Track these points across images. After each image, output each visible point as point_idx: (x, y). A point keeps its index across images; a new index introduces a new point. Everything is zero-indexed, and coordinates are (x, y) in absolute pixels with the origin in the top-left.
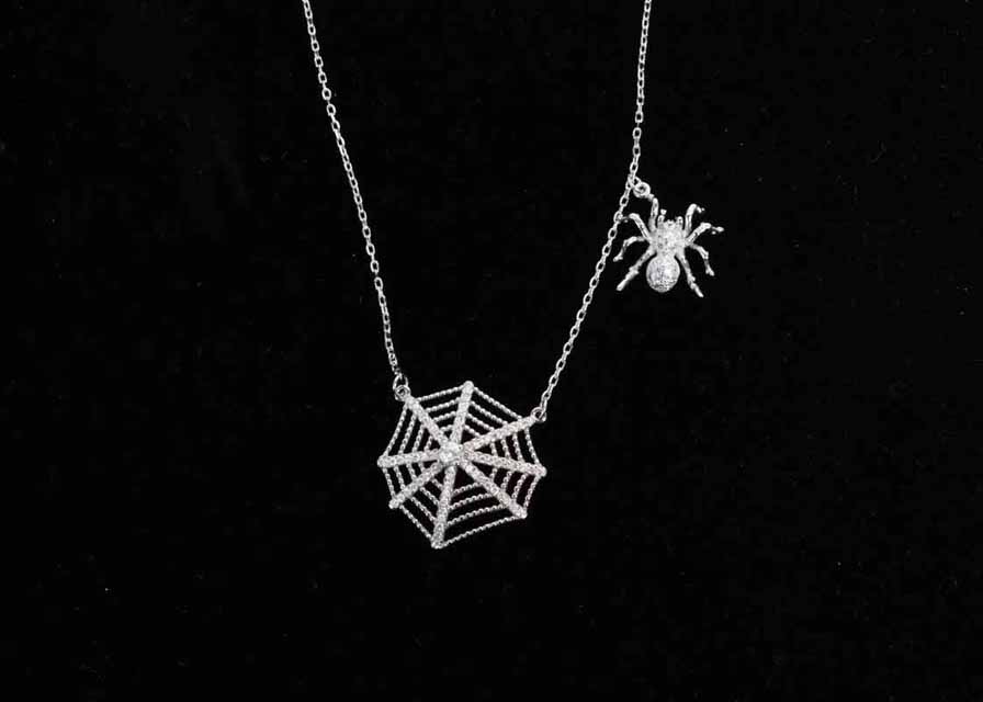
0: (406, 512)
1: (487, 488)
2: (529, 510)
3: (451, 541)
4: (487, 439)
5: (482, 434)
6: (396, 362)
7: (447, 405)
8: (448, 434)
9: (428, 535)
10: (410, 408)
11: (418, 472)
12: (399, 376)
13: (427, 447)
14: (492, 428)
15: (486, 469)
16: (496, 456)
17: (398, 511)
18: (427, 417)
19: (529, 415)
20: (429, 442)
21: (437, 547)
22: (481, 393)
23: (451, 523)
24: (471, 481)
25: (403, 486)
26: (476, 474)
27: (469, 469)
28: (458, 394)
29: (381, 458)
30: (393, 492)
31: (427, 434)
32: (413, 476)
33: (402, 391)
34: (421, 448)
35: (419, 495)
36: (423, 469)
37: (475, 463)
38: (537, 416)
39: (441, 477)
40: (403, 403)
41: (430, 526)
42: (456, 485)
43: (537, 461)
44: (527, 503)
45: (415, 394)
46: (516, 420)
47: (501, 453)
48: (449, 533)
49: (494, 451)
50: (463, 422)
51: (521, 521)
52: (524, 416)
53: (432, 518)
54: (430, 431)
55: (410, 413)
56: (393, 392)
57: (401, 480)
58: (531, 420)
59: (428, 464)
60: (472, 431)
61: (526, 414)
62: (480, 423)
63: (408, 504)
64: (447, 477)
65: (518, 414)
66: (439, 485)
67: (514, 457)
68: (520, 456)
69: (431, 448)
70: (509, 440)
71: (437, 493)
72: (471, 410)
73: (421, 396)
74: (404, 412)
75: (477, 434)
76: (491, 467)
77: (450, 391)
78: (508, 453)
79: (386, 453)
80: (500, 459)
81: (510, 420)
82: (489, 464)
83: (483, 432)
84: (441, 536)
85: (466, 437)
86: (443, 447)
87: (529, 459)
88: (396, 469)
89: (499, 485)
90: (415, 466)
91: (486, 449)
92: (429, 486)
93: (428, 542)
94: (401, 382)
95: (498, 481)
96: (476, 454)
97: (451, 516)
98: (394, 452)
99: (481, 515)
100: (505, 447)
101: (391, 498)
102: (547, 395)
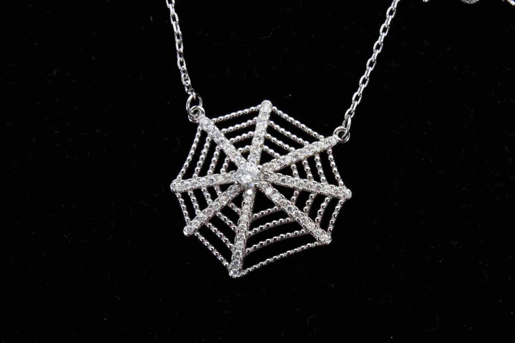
0: (201, 238)
1: (289, 213)
2: (334, 234)
3: (250, 269)
4: (288, 159)
5: (281, 154)
6: (189, 82)
7: (244, 124)
8: (245, 155)
9: (225, 263)
10: (205, 128)
11: (214, 196)
12: (192, 95)
13: (223, 169)
14: (293, 148)
15: (287, 192)
16: (297, 178)
17: (193, 238)
18: (223, 138)
19: (331, 134)
20: (226, 164)
21: (235, 276)
22: (280, 112)
23: (250, 249)
24: (271, 204)
25: (198, 211)
26: (277, 197)
27: (269, 191)
28: (256, 113)
29: (174, 182)
30: (187, 218)
31: (223, 155)
32: (209, 200)
33: (196, 112)
34: (217, 171)
35: (215, 220)
36: (219, 192)
37: (274, 185)
38: (340, 135)
39: (238, 200)
40: (197, 125)
41: (227, 254)
42: (256, 209)
43: (341, 182)
44: (331, 227)
45: (210, 115)
46: (318, 140)
47: (303, 175)
48: (248, 261)
49: (295, 172)
50: (262, 142)
51: (324, 247)
52: (326, 136)
53: (229, 245)
54: (226, 151)
55: (204, 134)
56: (186, 113)
57: (196, 204)
58: (334, 139)
59: (224, 187)
60: (271, 151)
61: (328, 133)
62: (280, 143)
63: (203, 230)
64: (246, 201)
65: (320, 133)
66: (236, 209)
67: (317, 178)
68: (323, 178)
69: (228, 170)
70: (311, 160)
71: (235, 218)
72: (270, 130)
73: (217, 117)
74: (198, 134)
75: (277, 154)
76: (293, 190)
77: (247, 111)
78: (310, 175)
79: (180, 176)
80: (302, 181)
81: (312, 139)
82: (291, 186)
83: (284, 152)
84: (240, 265)
85: (265, 158)
86: (240, 168)
87: (332, 180)
88: (190, 192)
89: (301, 209)
90: (211, 189)
91: (286, 171)
92: (226, 210)
93: (225, 270)
94: (194, 102)
95: (300, 204)
96: (275, 175)
97: (250, 242)
98: (188, 175)
99: (283, 241)
100: (307, 168)
101: (185, 225)
102: (350, 113)
